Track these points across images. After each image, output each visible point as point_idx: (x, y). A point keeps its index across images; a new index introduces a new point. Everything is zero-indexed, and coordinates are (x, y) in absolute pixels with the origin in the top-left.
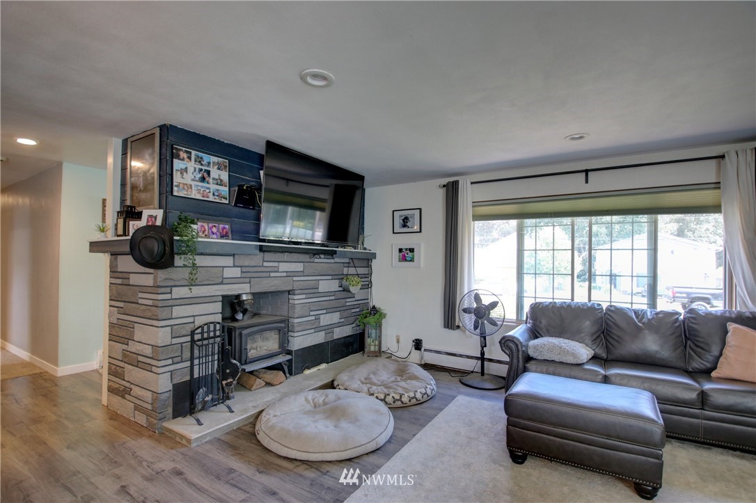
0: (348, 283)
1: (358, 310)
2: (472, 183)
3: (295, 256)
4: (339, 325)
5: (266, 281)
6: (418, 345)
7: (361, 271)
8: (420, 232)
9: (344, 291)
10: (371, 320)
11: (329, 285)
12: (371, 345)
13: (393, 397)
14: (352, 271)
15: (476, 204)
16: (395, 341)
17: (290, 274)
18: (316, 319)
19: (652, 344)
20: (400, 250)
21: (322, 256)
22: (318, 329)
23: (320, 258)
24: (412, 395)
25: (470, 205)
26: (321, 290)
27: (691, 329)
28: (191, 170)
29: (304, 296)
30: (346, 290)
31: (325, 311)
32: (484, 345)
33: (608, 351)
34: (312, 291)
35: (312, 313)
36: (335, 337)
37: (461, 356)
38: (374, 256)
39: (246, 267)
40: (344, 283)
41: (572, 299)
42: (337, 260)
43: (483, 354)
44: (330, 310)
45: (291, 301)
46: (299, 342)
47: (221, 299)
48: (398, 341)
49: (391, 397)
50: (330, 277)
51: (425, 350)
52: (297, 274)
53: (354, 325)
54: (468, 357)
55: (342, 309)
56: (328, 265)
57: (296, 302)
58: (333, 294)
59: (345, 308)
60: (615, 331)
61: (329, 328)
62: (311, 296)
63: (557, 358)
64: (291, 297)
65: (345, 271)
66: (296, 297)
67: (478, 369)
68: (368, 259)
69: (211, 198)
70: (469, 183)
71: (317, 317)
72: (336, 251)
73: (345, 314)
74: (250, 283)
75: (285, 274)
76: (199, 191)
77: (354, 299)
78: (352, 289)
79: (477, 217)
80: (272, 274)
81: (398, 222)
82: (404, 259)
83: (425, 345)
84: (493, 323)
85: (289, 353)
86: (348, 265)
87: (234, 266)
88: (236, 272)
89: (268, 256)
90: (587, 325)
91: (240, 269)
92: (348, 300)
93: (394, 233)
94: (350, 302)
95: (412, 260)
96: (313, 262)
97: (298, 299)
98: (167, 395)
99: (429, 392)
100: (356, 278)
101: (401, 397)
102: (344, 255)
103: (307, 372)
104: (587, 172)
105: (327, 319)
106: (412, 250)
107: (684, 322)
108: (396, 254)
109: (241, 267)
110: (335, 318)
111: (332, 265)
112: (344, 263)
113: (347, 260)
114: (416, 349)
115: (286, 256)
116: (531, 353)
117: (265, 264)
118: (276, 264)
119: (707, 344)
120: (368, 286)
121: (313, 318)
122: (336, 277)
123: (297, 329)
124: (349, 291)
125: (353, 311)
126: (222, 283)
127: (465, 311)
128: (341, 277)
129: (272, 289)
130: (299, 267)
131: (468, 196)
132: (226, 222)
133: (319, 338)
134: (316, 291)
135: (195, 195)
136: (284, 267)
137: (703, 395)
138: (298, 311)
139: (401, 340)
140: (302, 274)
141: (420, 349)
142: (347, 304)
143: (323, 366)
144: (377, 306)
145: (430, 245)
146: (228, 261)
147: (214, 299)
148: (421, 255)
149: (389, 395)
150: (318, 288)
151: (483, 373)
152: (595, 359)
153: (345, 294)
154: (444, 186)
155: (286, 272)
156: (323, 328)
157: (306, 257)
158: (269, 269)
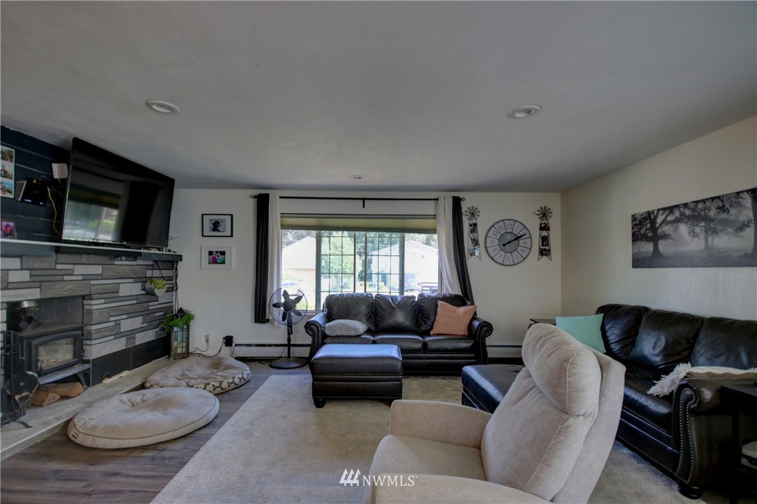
0: (153, 286)
1: (162, 313)
2: (280, 197)
3: (93, 258)
4: (142, 330)
5: (58, 285)
6: (228, 341)
7: (166, 273)
8: (232, 236)
9: (147, 294)
10: (179, 321)
11: (130, 289)
12: (177, 346)
13: (213, 385)
14: (156, 273)
15: (283, 215)
16: (204, 340)
17: (87, 278)
18: (116, 325)
19: (400, 318)
20: (210, 253)
21: (124, 258)
22: (118, 335)
23: (122, 260)
24: (231, 380)
25: (279, 215)
26: (121, 294)
27: (421, 306)
29: (102, 301)
30: (150, 293)
31: (126, 316)
32: (290, 333)
33: (376, 326)
34: (112, 294)
35: (111, 319)
36: (137, 343)
37: (270, 345)
38: (180, 258)
39: (36, 269)
40: (148, 285)
41: (354, 292)
42: (140, 262)
43: (289, 340)
44: (131, 315)
45: (86, 307)
46: (98, 349)
47: (5, 306)
48: (207, 341)
49: (211, 385)
50: (132, 280)
51: (236, 345)
52: (94, 277)
53: (158, 329)
54: (276, 345)
55: (145, 313)
56: (130, 268)
57: (94, 307)
58: (135, 297)
59: (148, 312)
60: (380, 311)
61: (131, 334)
62: (111, 300)
63: (344, 333)
64: (85, 302)
65: (149, 273)
66: (93, 302)
67: (285, 354)
68: (173, 262)
70: (278, 197)
71: (117, 323)
72: (141, 253)
73: (148, 318)
74: (40, 287)
75: (81, 278)
77: (157, 303)
78: (157, 292)
79: (284, 227)
80: (66, 278)
81: (208, 226)
82: (214, 261)
83: (235, 341)
84: (298, 313)
85: (87, 362)
86: (152, 268)
87: (22, 269)
88: (24, 276)
89: (62, 257)
90: (364, 309)
91: (28, 272)
92: (150, 304)
93: (203, 236)
94: (153, 306)
95: (223, 262)
96: (113, 264)
97: (96, 305)
99: (245, 376)
100: (161, 282)
101: (221, 384)
102: (149, 257)
103: (107, 381)
104: (364, 199)
105: (128, 324)
106: (223, 253)
107: (417, 302)
108: (206, 257)
109: (30, 270)
110: (137, 322)
111: (134, 267)
112: (147, 265)
113: (150, 263)
114: (226, 345)
115: (84, 258)
116: (328, 332)
117: (59, 267)
118: (71, 267)
119: (428, 315)
120: (173, 289)
121: (113, 324)
122: (138, 280)
123: (94, 336)
124: (154, 294)
125: (157, 314)
126: (6, 288)
127: (276, 305)
128: (144, 280)
129: (67, 294)
130: (97, 270)
131: (277, 208)
133: (119, 345)
134: (116, 295)
136: (80, 270)
137: (425, 344)
138: (96, 316)
139: (210, 339)
140: (100, 276)
141: (231, 345)
142: (150, 308)
143: (125, 373)
144: (184, 308)
145: (241, 248)
146: (15, 263)
148: (233, 257)
149: (209, 384)
150: (118, 292)
151: (289, 356)
152: (368, 331)
153: (149, 298)
154: (255, 197)
155: (83, 275)
156: (124, 334)
157: (105, 260)
158: (63, 272)
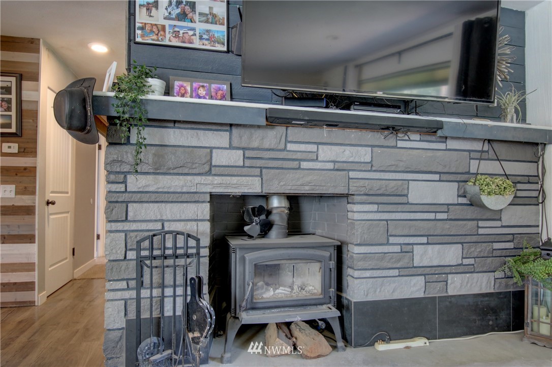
0: (477, 188)
1: (510, 245)
3: (353, 135)
4: (459, 269)
5: (291, 175)
7: (516, 168)
9: (471, 205)
11: (433, 192)
14: (490, 166)
17: (340, 167)
18: (402, 252)
21: (416, 137)
22: (410, 271)
23: (410, 140)
26: (412, 198)
29: (374, 207)
30: (475, 203)
31: (424, 240)
34: (393, 198)
35: (392, 240)
36: (451, 292)
39: (253, 149)
40: (471, 188)
42: (452, 144)
44: (433, 239)
45: (345, 214)
46: (365, 287)
47: (208, 198)
50: (437, 177)
52: (356, 167)
53: (499, 274)
55: (468, 239)
56: (430, 154)
57: (357, 216)
58: (445, 208)
59: (474, 239)
61: (436, 273)
62: (390, 208)
64: (348, 207)
65: (474, 166)
66: (356, 208)
68: (533, 144)
69: (197, 44)
71: (409, 248)
72: (442, 122)
74: (261, 176)
75: (330, 166)
76: (176, 35)
77: (498, 224)
78: (488, 200)
80: (304, 165)
86: (482, 156)
87: (231, 147)
88: (236, 158)
89: (294, 132)
91: (241, 152)
92: (481, 224)
94: (487, 228)
96: (396, 147)
97: (359, 212)
98: (118, 334)
100: (501, 182)
103: (382, 347)
105: (431, 255)
109: (244, 149)
110: (451, 254)
111: (440, 153)
112: (470, 151)
113: (476, 146)
117: (290, 147)
118: (313, 148)
120: (534, 199)
121: (397, 249)
122: (452, 177)
124: (482, 206)
125: (497, 246)
126: (209, 173)
128: (463, 178)
130: (364, 154)
132: (223, 81)
133: (409, 288)
134: (403, 200)
135: (169, 39)
136: (326, 153)
138: (360, 232)
140: (370, 166)
142: (481, 231)
143: (419, 342)
146: (218, 139)
147: (196, 197)
150: (406, 196)
153: (470, 212)
155: (334, 162)
156: (420, 271)
157: (377, 138)
158: (298, 156)
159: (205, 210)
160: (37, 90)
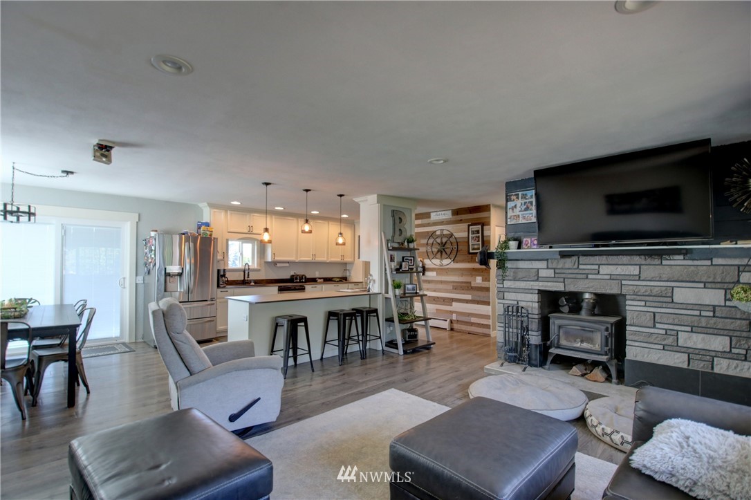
3: (624, 259)
4: (730, 356)
5: (581, 282)
17: (617, 278)
18: (667, 335)
21: (680, 257)
22: (674, 348)
23: (674, 260)
26: (678, 300)
28: (519, 205)
29: (642, 303)
31: (689, 329)
35: (657, 325)
36: (718, 371)
39: (559, 269)
47: (537, 292)
50: (701, 285)
52: (627, 277)
57: (628, 308)
58: (710, 308)
59: (745, 334)
61: (701, 354)
62: (659, 304)
66: (627, 302)
71: (671, 332)
74: (564, 282)
75: (608, 277)
76: (524, 218)
80: (590, 276)
87: (548, 268)
88: (550, 273)
89: (583, 259)
91: (553, 270)
96: (661, 265)
97: (630, 305)
98: (502, 344)
105: (697, 340)
109: (554, 269)
112: (739, 266)
117: (581, 267)
118: (596, 267)
121: (662, 332)
126: (537, 280)
128: (732, 286)
129: (590, 290)
130: (634, 270)
133: (674, 360)
134: (667, 300)
135: (521, 221)
136: (605, 270)
138: (631, 318)
140: (638, 277)
146: (543, 264)
147: (531, 291)
150: (671, 297)
155: (611, 275)
156: (683, 350)
157: (644, 259)
158: (586, 272)
159: (536, 297)
160: (490, 230)
